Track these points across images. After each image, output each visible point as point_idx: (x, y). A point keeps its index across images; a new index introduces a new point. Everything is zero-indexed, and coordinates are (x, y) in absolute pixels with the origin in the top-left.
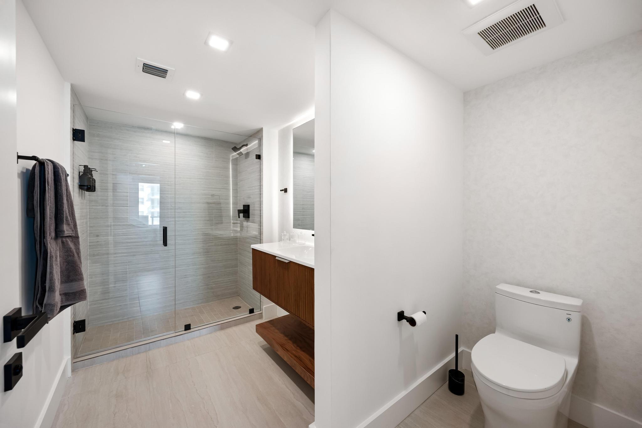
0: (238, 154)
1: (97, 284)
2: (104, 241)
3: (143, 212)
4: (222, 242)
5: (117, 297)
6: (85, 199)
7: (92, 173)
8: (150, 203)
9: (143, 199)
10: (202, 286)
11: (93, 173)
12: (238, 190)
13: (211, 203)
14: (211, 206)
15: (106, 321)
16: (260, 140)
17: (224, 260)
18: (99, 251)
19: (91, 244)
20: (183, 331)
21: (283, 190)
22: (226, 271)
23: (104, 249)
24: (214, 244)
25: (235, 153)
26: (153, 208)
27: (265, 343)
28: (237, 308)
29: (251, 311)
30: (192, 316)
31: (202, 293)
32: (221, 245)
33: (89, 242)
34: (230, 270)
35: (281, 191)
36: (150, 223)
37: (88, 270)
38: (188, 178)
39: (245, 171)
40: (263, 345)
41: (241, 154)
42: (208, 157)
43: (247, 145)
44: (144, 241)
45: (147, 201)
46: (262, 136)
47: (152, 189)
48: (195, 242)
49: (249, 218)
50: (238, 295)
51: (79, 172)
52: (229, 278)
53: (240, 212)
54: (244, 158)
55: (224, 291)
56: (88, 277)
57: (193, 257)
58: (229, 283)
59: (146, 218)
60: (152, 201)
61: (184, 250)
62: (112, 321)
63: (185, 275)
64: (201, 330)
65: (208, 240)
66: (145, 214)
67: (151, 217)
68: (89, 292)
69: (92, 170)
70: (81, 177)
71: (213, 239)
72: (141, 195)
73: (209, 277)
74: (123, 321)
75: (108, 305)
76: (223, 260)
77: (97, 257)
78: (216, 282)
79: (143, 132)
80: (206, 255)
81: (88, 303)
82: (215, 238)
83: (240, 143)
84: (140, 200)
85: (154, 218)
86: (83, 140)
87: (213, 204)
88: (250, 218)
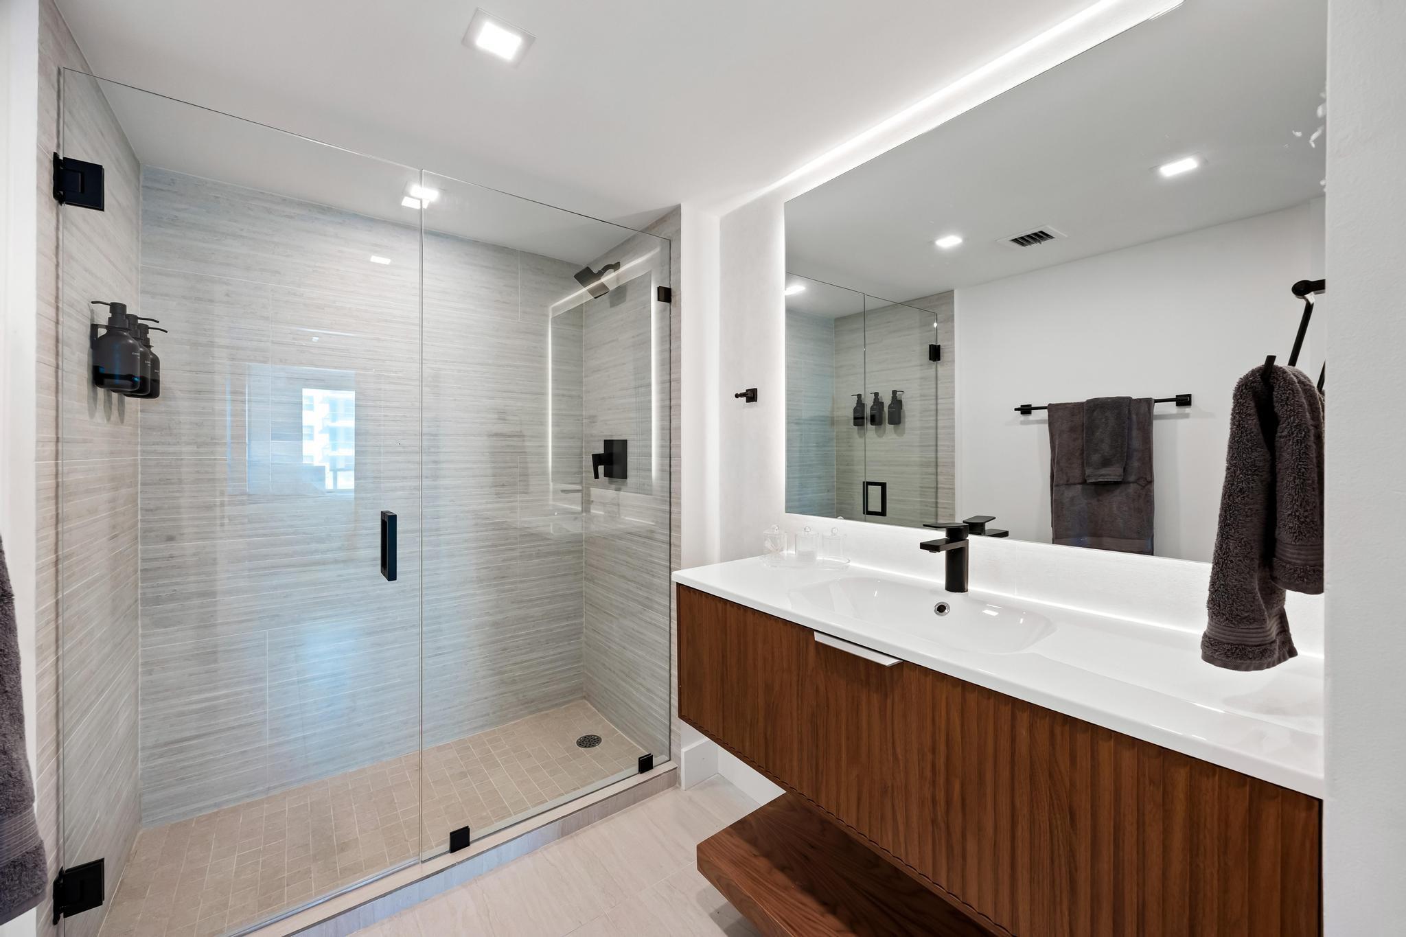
0: (591, 292)
1: (167, 690)
2: (194, 555)
3: (311, 458)
4: (540, 548)
5: (233, 728)
6: (122, 421)
7: (148, 336)
8: (326, 436)
9: (311, 427)
10: (484, 677)
11: (151, 335)
12: (582, 398)
13: (509, 436)
14: (512, 443)
15: (197, 806)
16: (671, 245)
17: (547, 598)
18: (173, 588)
19: (148, 565)
20: (445, 853)
21: (742, 395)
22: (551, 630)
23: (192, 578)
24: (518, 554)
25: (584, 290)
26: (334, 447)
27: (721, 900)
28: (589, 742)
29: (646, 764)
30: (463, 775)
31: (486, 698)
32: (538, 556)
33: (143, 560)
34: (563, 627)
35: (737, 396)
36: (329, 484)
37: (137, 648)
38: (446, 361)
39: (613, 341)
40: (717, 907)
41: (602, 290)
42: (504, 302)
43: (616, 266)
44: (316, 551)
45: (321, 432)
46: (679, 231)
47: (333, 405)
48: (467, 549)
49: (626, 478)
50: (584, 694)
51: (94, 328)
52: (560, 650)
53: (598, 460)
54: (608, 305)
55: (546, 687)
56: (140, 670)
57: (458, 594)
58: (560, 663)
59: (320, 471)
60: (333, 433)
61: (437, 574)
62: (216, 805)
63: (439, 648)
64: (503, 847)
65: (503, 542)
66: (316, 463)
67: (331, 470)
68: (141, 719)
69: (147, 328)
70: (96, 343)
71: (516, 538)
72: (308, 418)
73: (505, 649)
74: (248, 800)
75: (203, 755)
76: (541, 599)
77: (170, 606)
78: (525, 662)
79: (316, 219)
80: (495, 586)
81: (140, 754)
82: (521, 536)
83: (596, 261)
84: (305, 431)
85: (338, 472)
86: (96, 202)
87: (515, 439)
88: (629, 480)
